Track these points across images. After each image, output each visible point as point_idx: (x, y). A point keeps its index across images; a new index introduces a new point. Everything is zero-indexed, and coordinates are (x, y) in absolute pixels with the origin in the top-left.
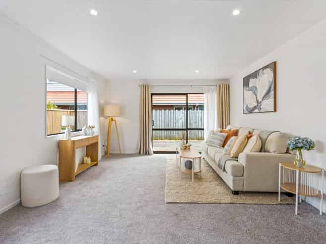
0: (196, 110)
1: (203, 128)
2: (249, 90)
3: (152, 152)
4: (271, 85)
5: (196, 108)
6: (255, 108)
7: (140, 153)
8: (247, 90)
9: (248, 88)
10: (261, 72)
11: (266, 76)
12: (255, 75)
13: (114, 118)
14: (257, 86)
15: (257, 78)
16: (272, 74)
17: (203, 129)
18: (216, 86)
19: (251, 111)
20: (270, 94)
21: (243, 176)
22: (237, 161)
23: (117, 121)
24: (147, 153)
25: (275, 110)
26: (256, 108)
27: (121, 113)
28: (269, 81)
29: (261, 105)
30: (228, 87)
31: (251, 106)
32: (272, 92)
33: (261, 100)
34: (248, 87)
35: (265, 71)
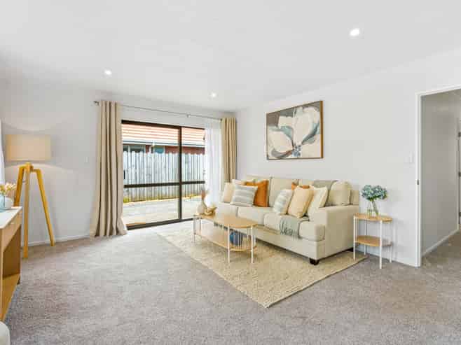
0: (149, 153)
1: (202, 180)
2: (279, 130)
3: (126, 229)
4: (316, 128)
5: (150, 150)
6: (289, 153)
7: (97, 234)
8: (273, 130)
9: (275, 127)
10: (299, 110)
11: (308, 115)
12: (289, 112)
13: (36, 166)
14: (293, 127)
15: (292, 116)
16: (318, 114)
17: (203, 182)
18: (221, 120)
19: (282, 157)
20: (314, 137)
21: (324, 239)
22: (309, 220)
23: (42, 171)
24: (114, 232)
25: (322, 157)
26: (291, 154)
27: (54, 155)
28: (313, 122)
29: (300, 150)
30: (235, 123)
31: (283, 151)
32: (318, 136)
33: (300, 143)
34: (277, 126)
35: (306, 109)
